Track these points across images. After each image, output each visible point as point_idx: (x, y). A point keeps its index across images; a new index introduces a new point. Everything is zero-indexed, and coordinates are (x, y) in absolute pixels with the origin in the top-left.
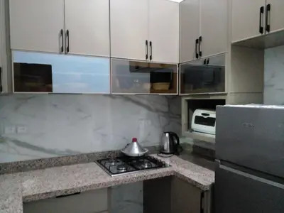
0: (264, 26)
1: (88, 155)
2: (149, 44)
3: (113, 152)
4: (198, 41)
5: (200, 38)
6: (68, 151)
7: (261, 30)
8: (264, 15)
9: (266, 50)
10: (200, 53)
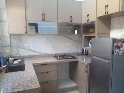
0: (106, 12)
1: (51, 54)
2: (71, 17)
3: (59, 54)
4: (88, 16)
5: (88, 14)
6: (44, 53)
7: (105, 13)
8: (106, 8)
9: (112, 19)
10: (88, 20)
